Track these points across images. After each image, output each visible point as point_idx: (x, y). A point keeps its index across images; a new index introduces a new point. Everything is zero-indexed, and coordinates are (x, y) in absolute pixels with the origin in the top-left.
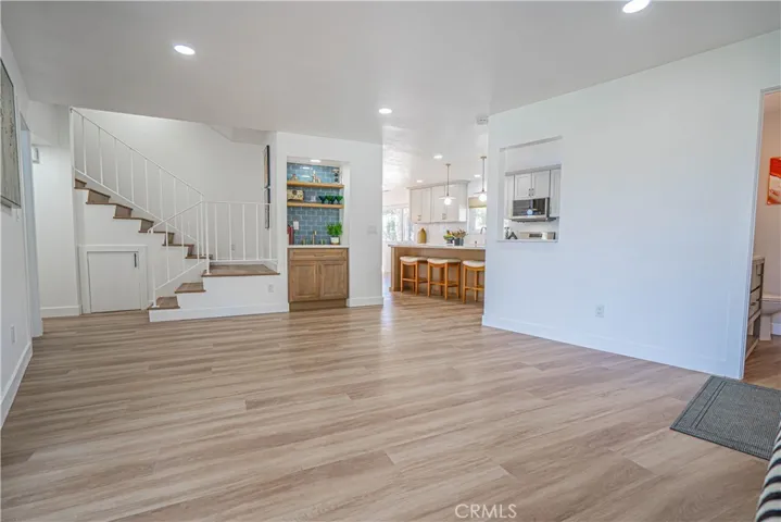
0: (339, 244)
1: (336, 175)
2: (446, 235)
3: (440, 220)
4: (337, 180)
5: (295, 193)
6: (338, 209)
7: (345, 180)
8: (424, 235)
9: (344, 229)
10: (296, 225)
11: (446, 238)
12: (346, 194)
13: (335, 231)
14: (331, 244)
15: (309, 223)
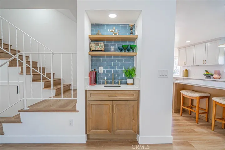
0: (133, 84)
1: (132, 29)
2: (205, 73)
3: (202, 64)
4: (132, 33)
5: (97, 45)
6: (133, 56)
7: (138, 32)
8: (187, 73)
9: (137, 72)
10: (101, 70)
11: (205, 75)
12: (139, 43)
13: (130, 73)
14: (127, 84)
15: (111, 68)
